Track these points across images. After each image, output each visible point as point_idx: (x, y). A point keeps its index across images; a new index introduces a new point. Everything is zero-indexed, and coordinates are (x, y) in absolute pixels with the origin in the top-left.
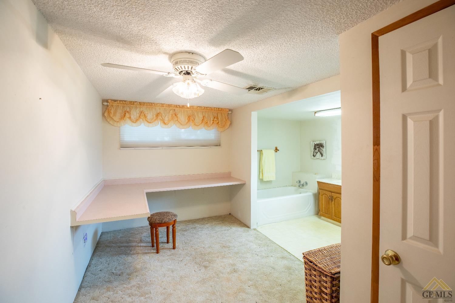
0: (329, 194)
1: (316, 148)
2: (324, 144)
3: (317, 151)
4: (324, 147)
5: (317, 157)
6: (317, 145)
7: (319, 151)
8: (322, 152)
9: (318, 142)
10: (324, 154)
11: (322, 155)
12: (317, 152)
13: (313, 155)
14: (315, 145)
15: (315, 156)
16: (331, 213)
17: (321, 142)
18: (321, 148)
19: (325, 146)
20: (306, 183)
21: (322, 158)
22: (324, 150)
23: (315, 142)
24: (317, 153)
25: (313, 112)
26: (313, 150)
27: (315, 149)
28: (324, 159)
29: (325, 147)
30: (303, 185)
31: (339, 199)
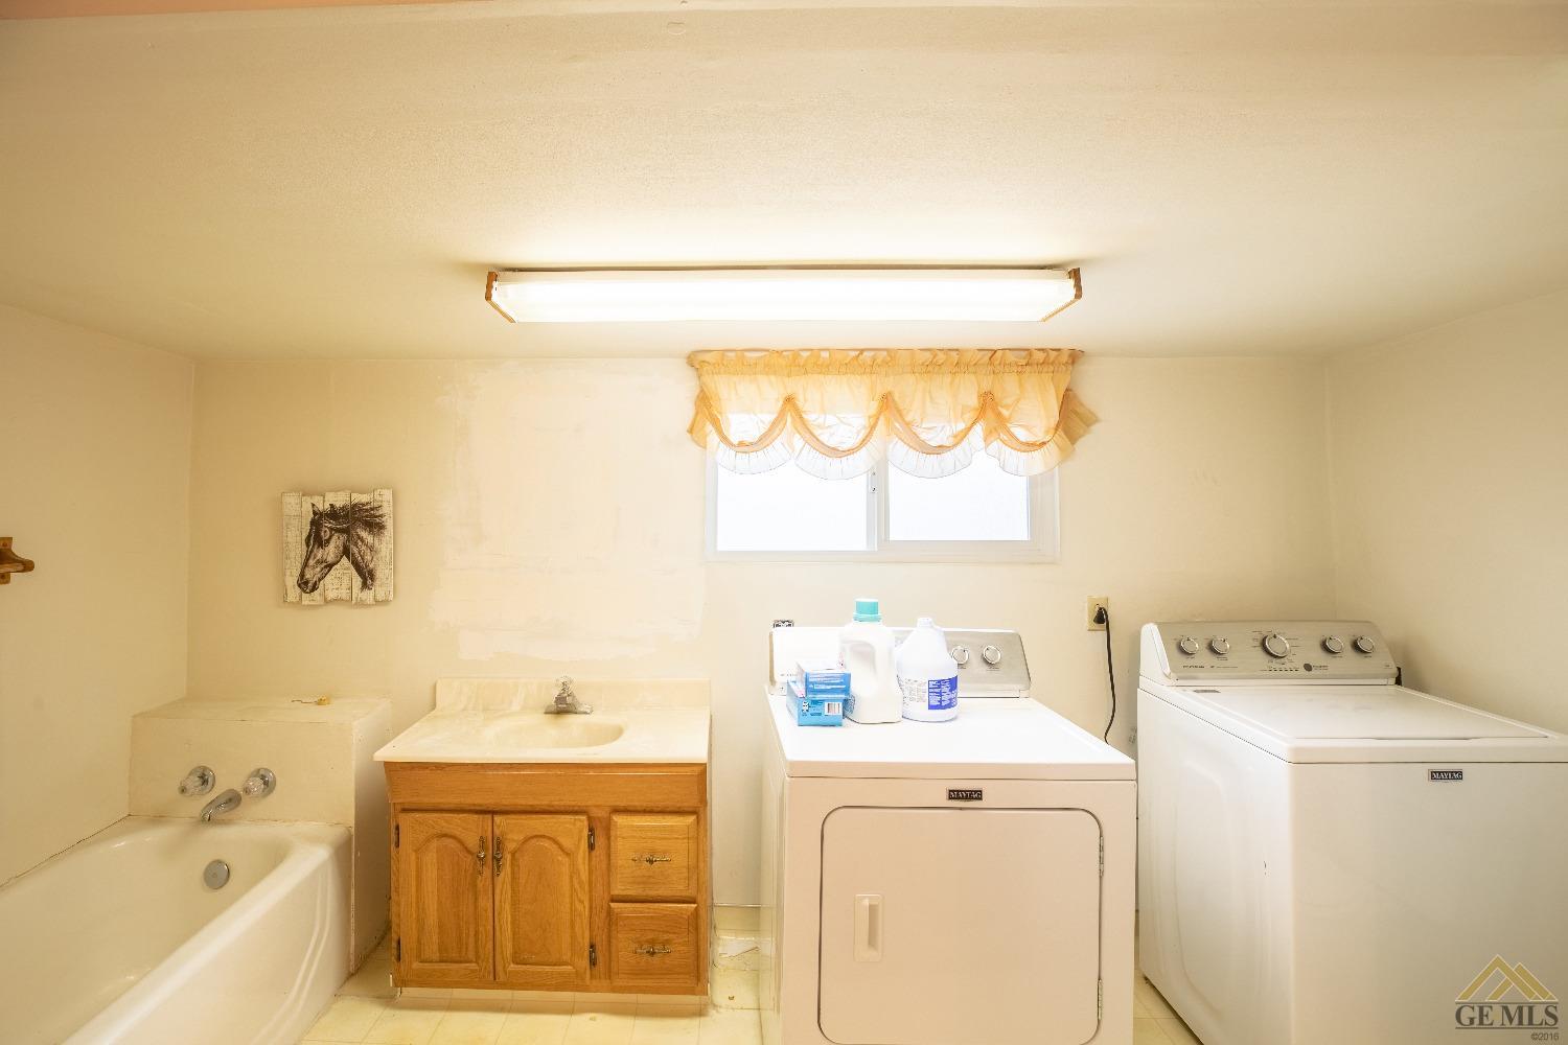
0: (471, 830)
1: (325, 535)
2: (386, 509)
3: (331, 551)
4: (381, 527)
5: (331, 595)
6: (333, 514)
7: (346, 552)
8: (368, 558)
9: (340, 500)
10: (382, 573)
11: (367, 576)
12: (331, 559)
13: (304, 585)
14: (318, 520)
15: (314, 588)
16: (490, 945)
17: (359, 498)
18: (364, 534)
19: (389, 523)
20: (268, 784)
21: (368, 595)
22: (384, 545)
23: (318, 501)
24: (330, 566)
25: (479, 267)
26: (298, 550)
27: (315, 539)
28: (377, 602)
29: (388, 532)
30: (233, 800)
31: (547, 844)
